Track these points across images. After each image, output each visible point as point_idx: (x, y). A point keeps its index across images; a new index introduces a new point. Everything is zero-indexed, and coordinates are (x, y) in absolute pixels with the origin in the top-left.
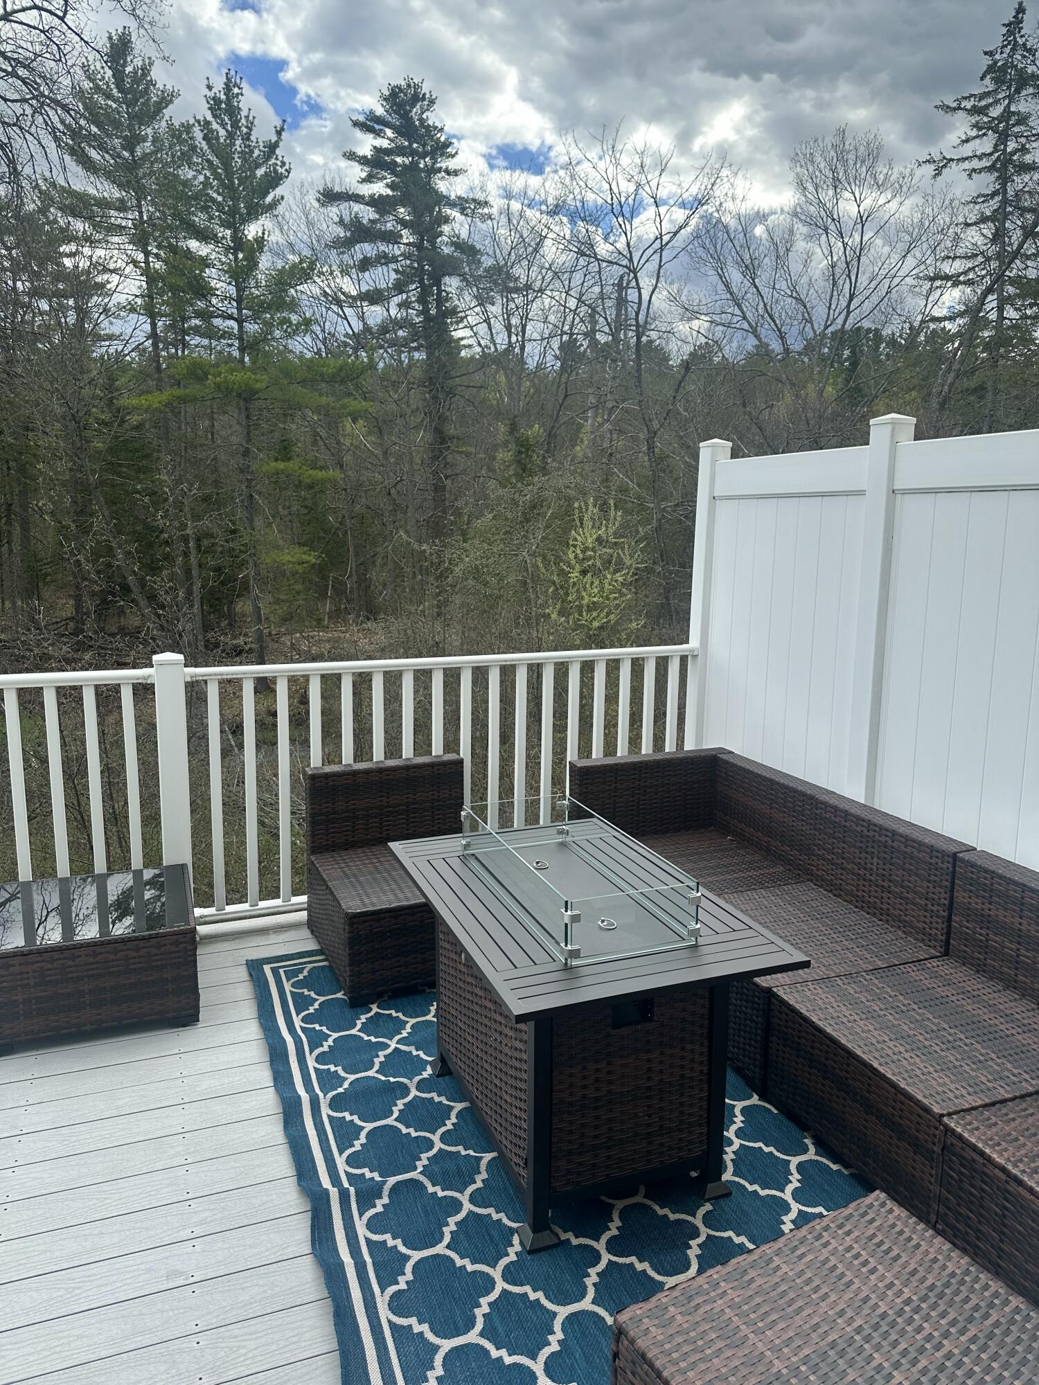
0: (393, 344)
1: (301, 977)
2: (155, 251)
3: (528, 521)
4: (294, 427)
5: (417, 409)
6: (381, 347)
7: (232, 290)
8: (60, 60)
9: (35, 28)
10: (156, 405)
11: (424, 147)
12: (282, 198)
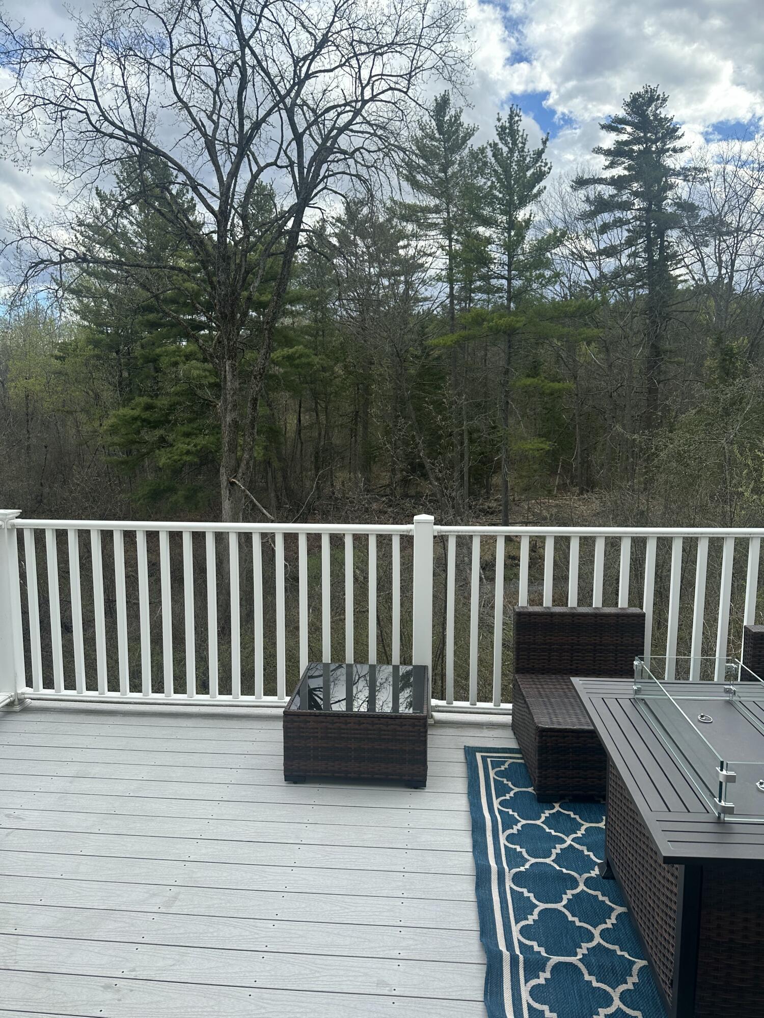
0: (621, 285)
1: (503, 768)
2: (455, 237)
3: (728, 414)
4: (543, 351)
5: (639, 331)
6: (613, 288)
7: (505, 258)
8: (403, 120)
9: (389, 102)
10: (449, 343)
11: (656, 136)
12: (545, 188)
